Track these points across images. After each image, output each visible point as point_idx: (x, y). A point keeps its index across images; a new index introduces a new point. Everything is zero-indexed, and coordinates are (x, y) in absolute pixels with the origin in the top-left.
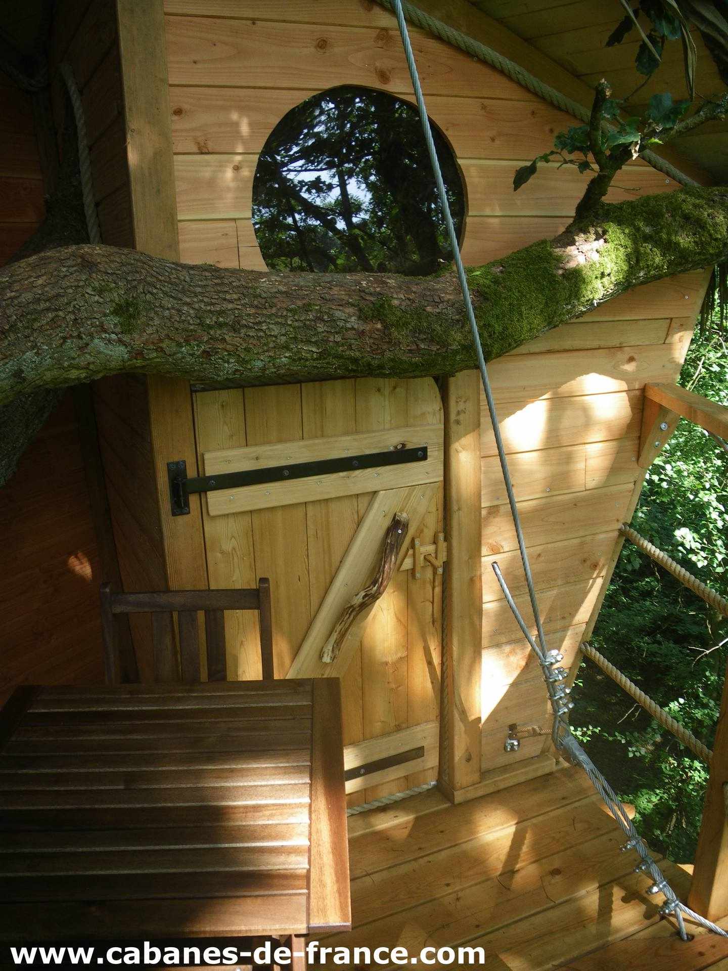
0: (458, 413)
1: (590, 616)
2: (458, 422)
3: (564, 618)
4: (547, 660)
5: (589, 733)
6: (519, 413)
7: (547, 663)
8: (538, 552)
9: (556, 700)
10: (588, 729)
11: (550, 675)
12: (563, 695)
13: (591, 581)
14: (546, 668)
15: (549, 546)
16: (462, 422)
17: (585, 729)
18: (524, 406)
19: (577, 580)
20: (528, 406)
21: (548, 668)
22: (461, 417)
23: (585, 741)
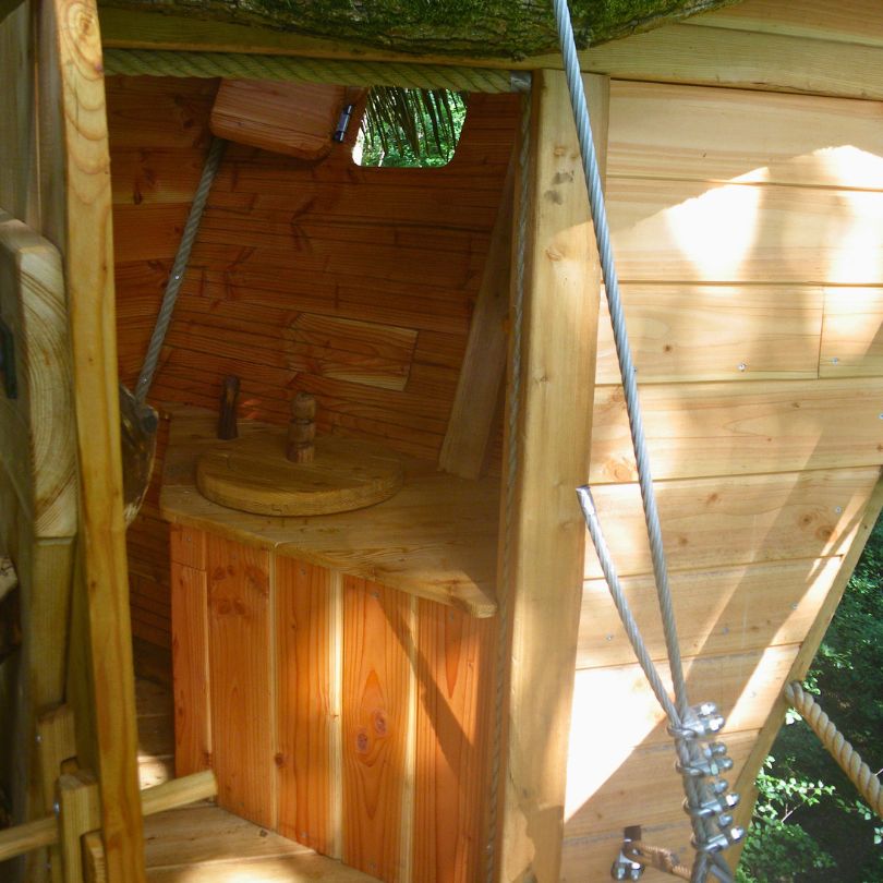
0: (558, 179)
1: (809, 632)
2: (555, 198)
3: (755, 629)
4: (686, 725)
5: (818, 792)
6: (690, 203)
7: (685, 733)
8: (713, 491)
9: (702, 818)
10: (816, 786)
11: (692, 759)
12: (717, 808)
13: (817, 563)
14: (681, 742)
15: (737, 481)
16: (564, 198)
17: (812, 785)
18: (703, 191)
19: (788, 556)
20: (709, 193)
21: (687, 744)
22: (564, 188)
23: (811, 804)
